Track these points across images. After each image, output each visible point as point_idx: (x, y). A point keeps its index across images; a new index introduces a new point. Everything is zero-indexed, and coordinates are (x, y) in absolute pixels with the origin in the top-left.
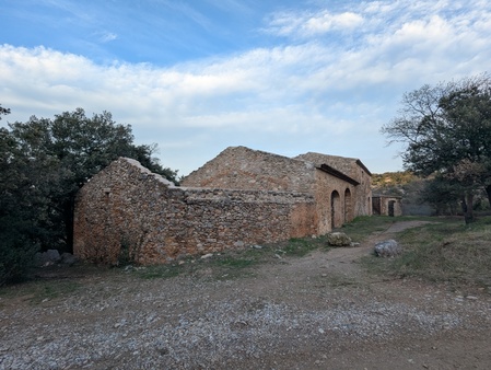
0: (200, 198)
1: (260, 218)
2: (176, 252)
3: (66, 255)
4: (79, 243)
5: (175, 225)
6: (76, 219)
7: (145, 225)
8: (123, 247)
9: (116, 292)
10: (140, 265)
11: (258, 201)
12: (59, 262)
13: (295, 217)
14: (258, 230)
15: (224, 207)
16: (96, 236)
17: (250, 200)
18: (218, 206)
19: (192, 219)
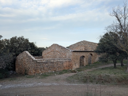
0: (40, 61)
1: (55, 65)
2: (35, 73)
3: (14, 72)
4: (17, 69)
5: (34, 67)
6: (16, 64)
7: (29, 67)
8: (25, 71)
9: (22, 80)
10: (28, 75)
11: (55, 61)
12: (13, 73)
13: (65, 65)
14: (54, 68)
15: (46, 63)
16: (20, 68)
17: (52, 61)
18: (44, 63)
19: (38, 66)
